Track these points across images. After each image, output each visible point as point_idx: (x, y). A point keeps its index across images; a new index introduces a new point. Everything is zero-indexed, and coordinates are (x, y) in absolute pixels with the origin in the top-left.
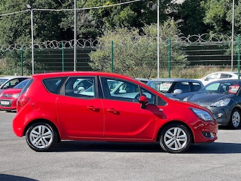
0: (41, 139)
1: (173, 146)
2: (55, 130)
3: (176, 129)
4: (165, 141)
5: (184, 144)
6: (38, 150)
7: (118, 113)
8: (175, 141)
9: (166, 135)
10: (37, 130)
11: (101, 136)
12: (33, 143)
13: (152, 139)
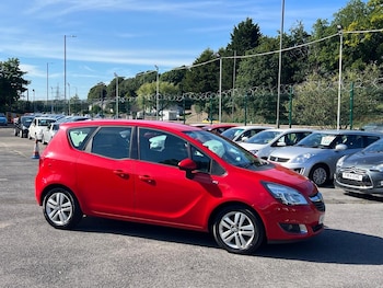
1: (233, 241)
3: (237, 215)
4: (221, 231)
5: (250, 241)
7: (153, 182)
8: (235, 234)
9: (223, 223)
13: (202, 228)
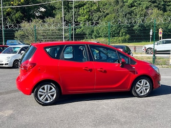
0: (47, 96)
2: (58, 87)
3: (143, 81)
4: (136, 89)
6: (44, 105)
7: (105, 72)
8: (142, 89)
9: (137, 85)
10: (43, 89)
11: (93, 89)
12: (41, 99)
13: (128, 89)
